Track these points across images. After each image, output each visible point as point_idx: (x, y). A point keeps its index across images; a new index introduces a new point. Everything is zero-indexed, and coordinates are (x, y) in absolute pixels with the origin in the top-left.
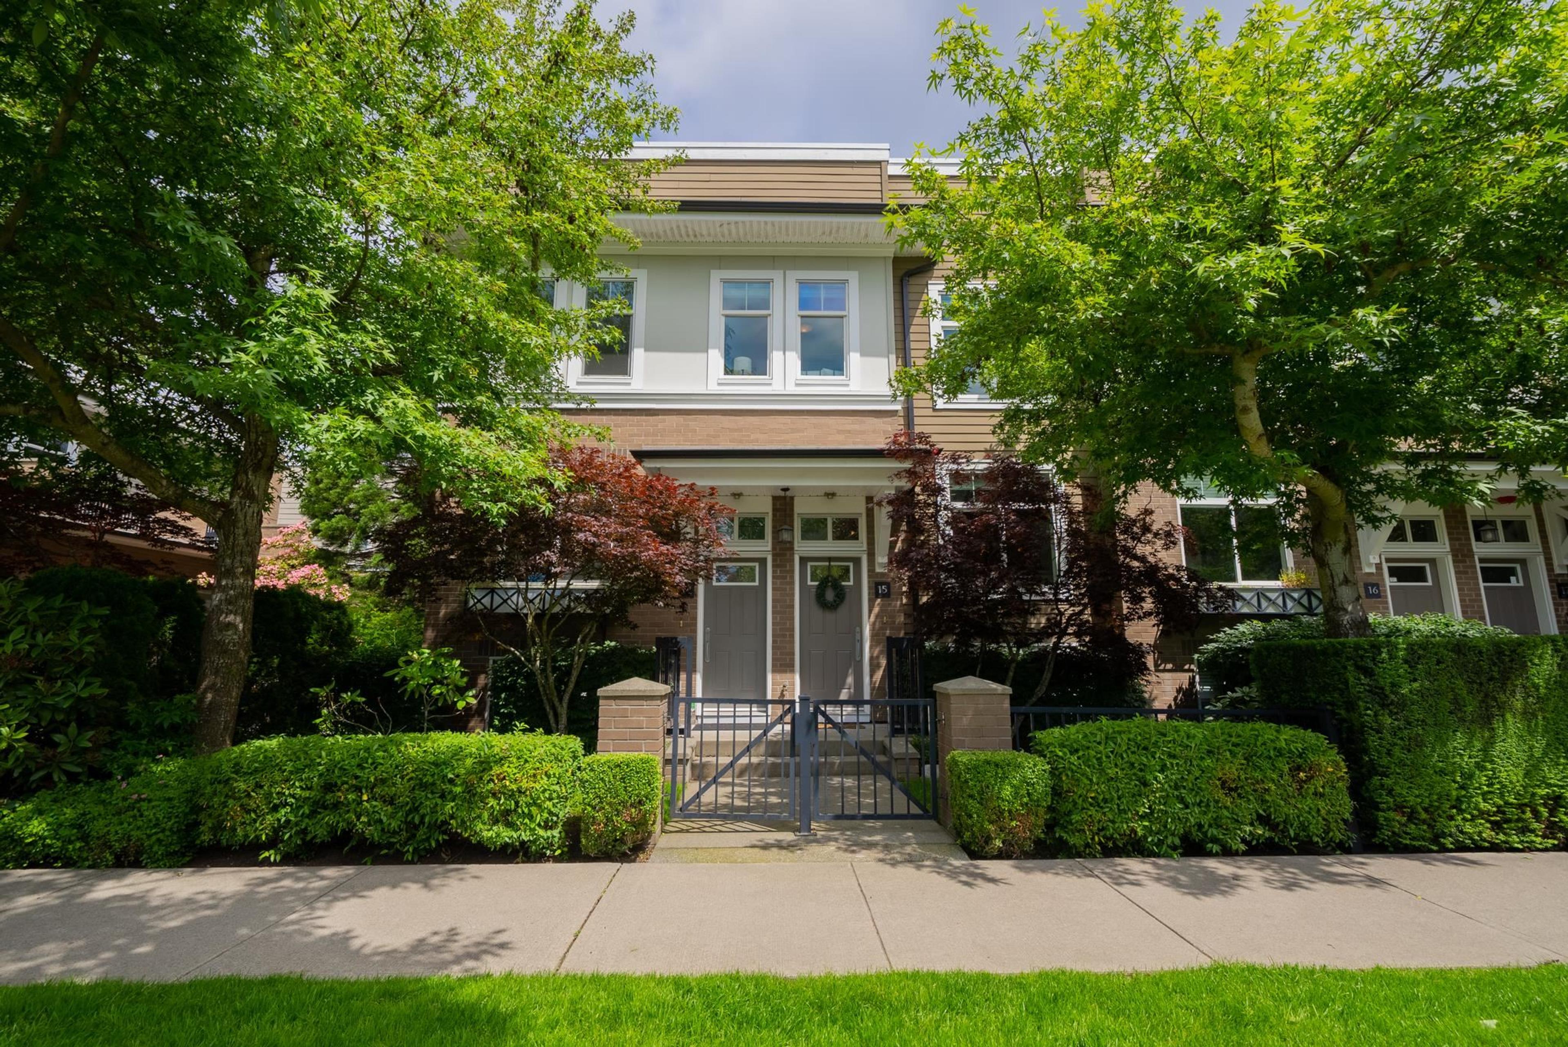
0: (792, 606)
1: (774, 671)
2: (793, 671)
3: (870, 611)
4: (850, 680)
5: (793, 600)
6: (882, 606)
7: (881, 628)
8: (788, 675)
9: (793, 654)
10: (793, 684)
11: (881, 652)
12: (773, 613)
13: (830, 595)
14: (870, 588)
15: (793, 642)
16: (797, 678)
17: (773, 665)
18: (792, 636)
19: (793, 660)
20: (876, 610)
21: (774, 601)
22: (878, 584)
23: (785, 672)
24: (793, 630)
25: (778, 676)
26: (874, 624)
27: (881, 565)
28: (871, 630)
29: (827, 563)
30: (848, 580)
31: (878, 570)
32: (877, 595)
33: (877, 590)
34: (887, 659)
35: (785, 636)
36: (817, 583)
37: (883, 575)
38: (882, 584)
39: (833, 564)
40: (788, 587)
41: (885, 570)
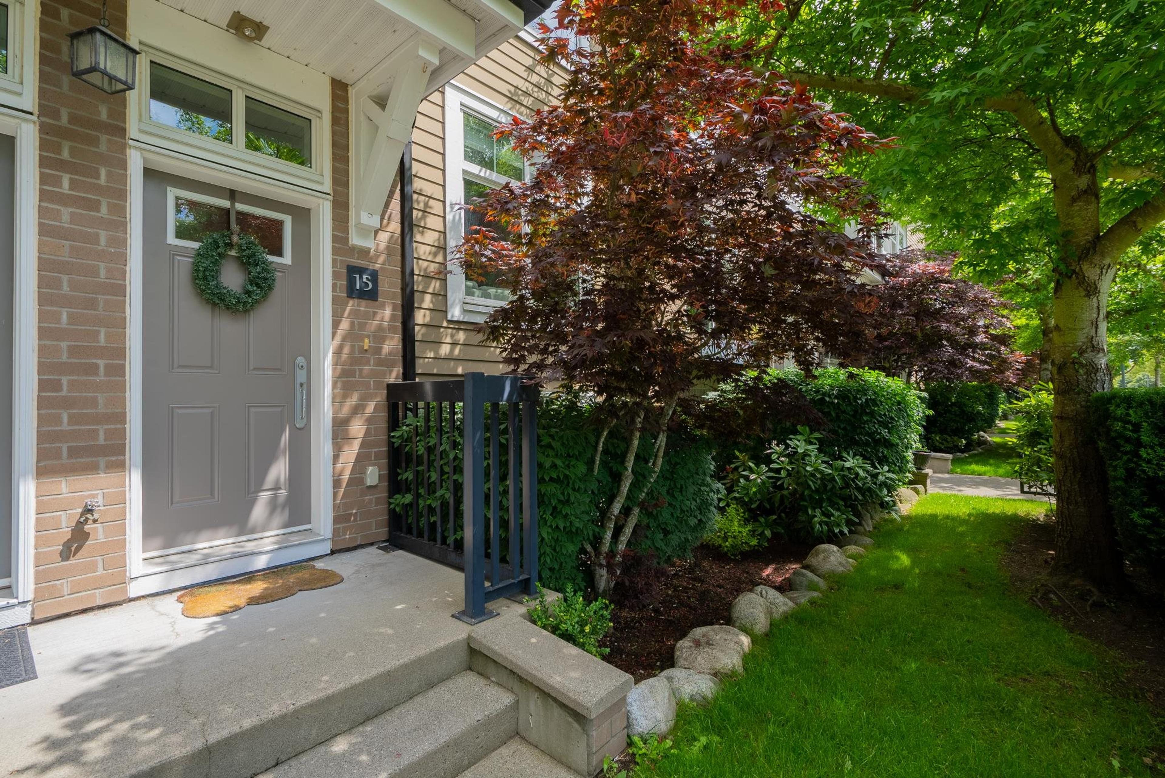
1: (43, 471)
2: (121, 466)
3: (336, 325)
6: (354, 313)
7: (354, 361)
8: (103, 477)
9: (120, 418)
10: (120, 500)
11: (357, 409)
13: (231, 279)
14: (335, 275)
15: (119, 387)
16: (135, 478)
17: (42, 455)
18: (118, 371)
19: (119, 435)
20: (344, 325)
22: (353, 271)
23: (91, 469)
24: (119, 352)
25: (62, 487)
26: (338, 352)
27: (363, 230)
28: (335, 364)
29: (226, 204)
30: (279, 253)
31: (355, 240)
32: (352, 292)
33: (351, 282)
34: (369, 421)
35: (93, 369)
36: (196, 245)
37: (364, 252)
38: (361, 271)
39: (240, 207)
40: (103, 236)
41: (369, 244)
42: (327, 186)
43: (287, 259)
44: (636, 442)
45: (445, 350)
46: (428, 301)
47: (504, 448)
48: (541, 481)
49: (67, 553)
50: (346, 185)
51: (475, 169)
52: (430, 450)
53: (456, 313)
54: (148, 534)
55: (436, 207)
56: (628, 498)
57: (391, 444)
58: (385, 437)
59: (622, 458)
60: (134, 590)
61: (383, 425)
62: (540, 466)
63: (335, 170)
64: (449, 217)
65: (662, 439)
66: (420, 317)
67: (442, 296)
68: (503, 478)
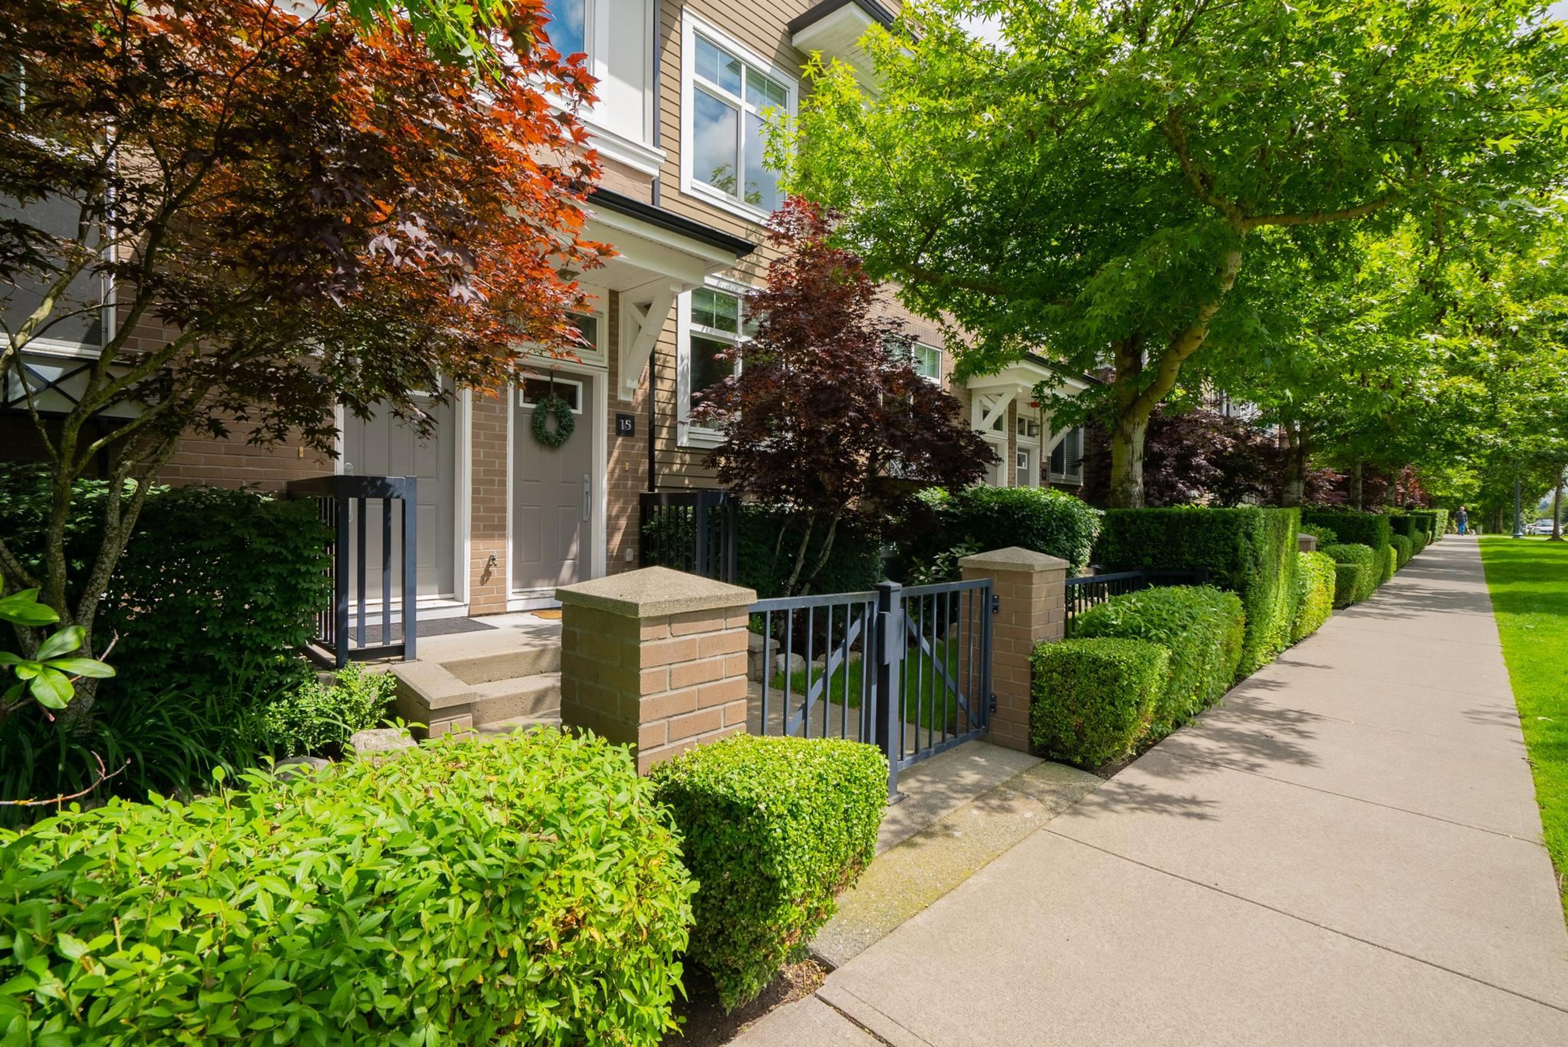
0: (504, 438)
1: (474, 537)
2: (504, 536)
3: (610, 454)
4: (574, 548)
5: (505, 428)
6: (623, 446)
7: (620, 478)
8: (497, 542)
9: (504, 510)
10: (504, 555)
11: (622, 510)
12: (475, 445)
13: (551, 426)
14: (610, 421)
15: (504, 492)
16: (510, 544)
17: (474, 528)
18: (503, 483)
19: (503, 519)
20: (616, 453)
21: (475, 426)
22: (620, 417)
23: (491, 537)
24: (504, 473)
25: (482, 545)
26: (612, 473)
27: (627, 390)
28: (609, 480)
29: (548, 379)
30: (574, 407)
31: (622, 397)
32: (619, 432)
33: (618, 425)
34: (629, 518)
35: (492, 482)
36: (533, 406)
37: (627, 404)
38: (626, 417)
39: (555, 380)
40: (498, 406)
41: (629, 399)
42: (606, 363)
43: (579, 411)
44: (807, 538)
45: (676, 467)
46: (664, 433)
47: (718, 534)
48: (740, 555)
49: (483, 582)
50: (616, 360)
51: (699, 328)
52: (670, 537)
53: (683, 441)
54: (515, 578)
55: (672, 363)
56: (800, 574)
57: (642, 534)
58: (637, 529)
59: (796, 548)
60: (510, 607)
61: (636, 522)
62: (739, 545)
63: (610, 351)
64: (679, 369)
65: (831, 538)
66: (659, 445)
67: (673, 429)
68: (717, 553)
